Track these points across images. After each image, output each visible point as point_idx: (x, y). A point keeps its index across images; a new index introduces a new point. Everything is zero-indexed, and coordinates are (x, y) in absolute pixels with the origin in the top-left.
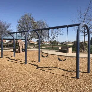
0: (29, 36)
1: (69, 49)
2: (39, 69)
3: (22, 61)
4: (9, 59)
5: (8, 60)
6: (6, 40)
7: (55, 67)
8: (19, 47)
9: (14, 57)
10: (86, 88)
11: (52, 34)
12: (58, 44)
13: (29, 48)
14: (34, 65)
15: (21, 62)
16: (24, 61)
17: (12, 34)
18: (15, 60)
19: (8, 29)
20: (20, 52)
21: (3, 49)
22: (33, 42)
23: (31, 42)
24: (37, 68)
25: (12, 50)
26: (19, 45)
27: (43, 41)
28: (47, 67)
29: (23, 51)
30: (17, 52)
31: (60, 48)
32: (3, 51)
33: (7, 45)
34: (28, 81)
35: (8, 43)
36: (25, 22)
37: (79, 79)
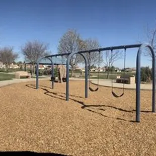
0: (74, 60)
1: (131, 78)
2: (86, 108)
3: (63, 95)
4: (46, 91)
5: (45, 93)
6: (44, 66)
7: (109, 106)
8: (59, 74)
9: (53, 88)
10: (147, 136)
11: (106, 57)
12: (116, 71)
13: (73, 77)
14: (78, 102)
15: (61, 97)
16: (65, 96)
17: (50, 58)
18: (54, 94)
19: (45, 51)
20: (60, 82)
21: (39, 77)
22: (79, 68)
23: (77, 68)
24: (82, 108)
25: (50, 79)
26: (59, 72)
27: (95, 67)
28: (97, 106)
29: (64, 81)
30: (57, 82)
31: (119, 77)
32: (39, 79)
33: (45, 72)
34: (68, 127)
35: (46, 69)
36: (68, 42)
37: (139, 123)
